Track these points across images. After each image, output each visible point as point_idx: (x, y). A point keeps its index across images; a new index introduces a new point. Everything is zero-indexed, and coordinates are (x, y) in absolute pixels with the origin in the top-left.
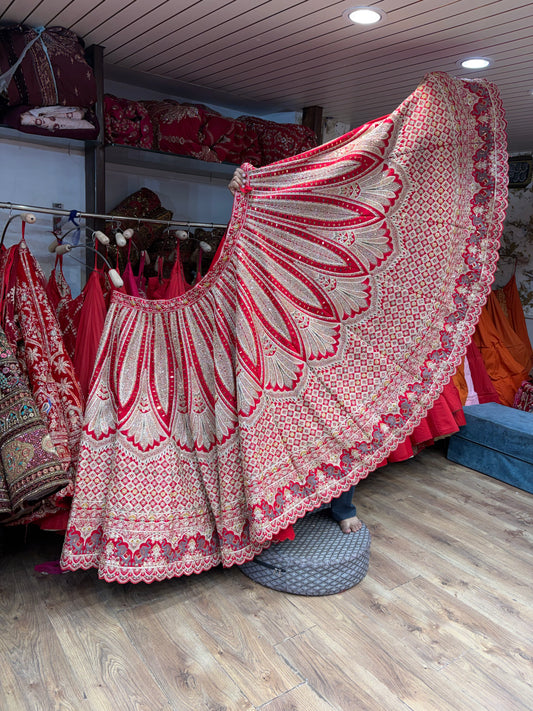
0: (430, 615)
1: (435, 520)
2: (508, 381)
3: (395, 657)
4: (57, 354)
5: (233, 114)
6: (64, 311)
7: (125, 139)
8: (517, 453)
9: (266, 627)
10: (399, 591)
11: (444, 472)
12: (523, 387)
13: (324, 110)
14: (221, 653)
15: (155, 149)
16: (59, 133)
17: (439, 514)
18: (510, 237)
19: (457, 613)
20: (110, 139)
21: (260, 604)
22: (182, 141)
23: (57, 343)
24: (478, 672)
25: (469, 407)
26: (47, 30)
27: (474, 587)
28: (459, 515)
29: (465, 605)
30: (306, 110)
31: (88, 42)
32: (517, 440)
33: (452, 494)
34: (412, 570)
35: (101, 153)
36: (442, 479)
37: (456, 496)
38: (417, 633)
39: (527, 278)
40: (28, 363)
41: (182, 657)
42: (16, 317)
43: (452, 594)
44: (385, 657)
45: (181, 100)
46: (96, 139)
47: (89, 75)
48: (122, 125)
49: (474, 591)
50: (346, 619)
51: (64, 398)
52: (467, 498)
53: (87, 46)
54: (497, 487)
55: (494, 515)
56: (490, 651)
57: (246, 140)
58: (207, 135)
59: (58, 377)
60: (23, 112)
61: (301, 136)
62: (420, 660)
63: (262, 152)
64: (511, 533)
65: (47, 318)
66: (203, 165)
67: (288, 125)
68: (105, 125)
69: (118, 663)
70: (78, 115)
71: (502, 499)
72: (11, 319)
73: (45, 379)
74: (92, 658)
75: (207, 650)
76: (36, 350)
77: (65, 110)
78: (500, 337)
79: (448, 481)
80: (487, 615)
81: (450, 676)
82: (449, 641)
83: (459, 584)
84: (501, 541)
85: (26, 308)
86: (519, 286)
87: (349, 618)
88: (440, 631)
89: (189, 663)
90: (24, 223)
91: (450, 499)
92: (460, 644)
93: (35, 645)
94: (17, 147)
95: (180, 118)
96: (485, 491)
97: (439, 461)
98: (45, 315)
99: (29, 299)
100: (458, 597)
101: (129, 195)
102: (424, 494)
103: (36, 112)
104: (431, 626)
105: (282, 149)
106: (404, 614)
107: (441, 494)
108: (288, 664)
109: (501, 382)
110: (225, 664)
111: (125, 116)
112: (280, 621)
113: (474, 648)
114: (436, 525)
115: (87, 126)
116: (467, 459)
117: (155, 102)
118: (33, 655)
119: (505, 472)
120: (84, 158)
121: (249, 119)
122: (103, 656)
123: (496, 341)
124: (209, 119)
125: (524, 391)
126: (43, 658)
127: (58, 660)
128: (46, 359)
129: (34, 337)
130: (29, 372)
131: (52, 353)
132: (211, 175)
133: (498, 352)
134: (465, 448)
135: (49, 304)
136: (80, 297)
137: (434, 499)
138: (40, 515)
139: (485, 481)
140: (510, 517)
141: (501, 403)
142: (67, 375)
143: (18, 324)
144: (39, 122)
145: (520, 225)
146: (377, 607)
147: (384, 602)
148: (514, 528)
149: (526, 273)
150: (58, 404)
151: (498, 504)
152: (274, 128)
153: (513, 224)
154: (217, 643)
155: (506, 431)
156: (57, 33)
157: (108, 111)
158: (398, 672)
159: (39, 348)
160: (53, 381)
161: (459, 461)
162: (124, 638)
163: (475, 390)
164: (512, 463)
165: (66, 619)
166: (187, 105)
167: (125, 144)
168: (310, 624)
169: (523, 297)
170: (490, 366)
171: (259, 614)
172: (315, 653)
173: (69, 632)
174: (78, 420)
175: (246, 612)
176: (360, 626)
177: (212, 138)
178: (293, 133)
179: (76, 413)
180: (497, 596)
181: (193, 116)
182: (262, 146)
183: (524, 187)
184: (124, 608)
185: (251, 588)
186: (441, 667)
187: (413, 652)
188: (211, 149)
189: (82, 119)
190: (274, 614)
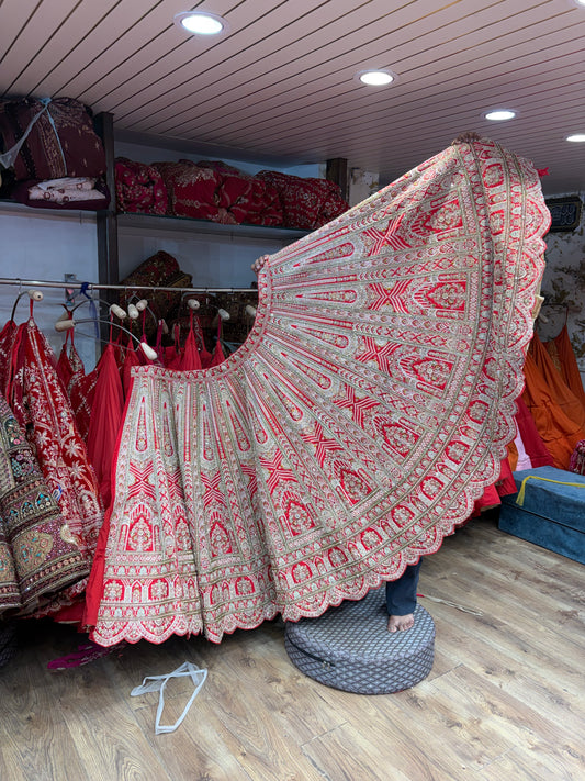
0: (473, 708)
1: (481, 600)
2: (563, 442)
3: (431, 756)
4: (68, 436)
5: (252, 169)
6: (76, 388)
7: (138, 205)
8: (573, 522)
9: (293, 725)
10: (439, 682)
11: (492, 545)
13: (348, 162)
14: (244, 755)
15: (170, 214)
16: (69, 205)
17: (485, 593)
18: (559, 284)
19: (502, 707)
20: (122, 206)
21: (288, 698)
22: (197, 204)
23: (67, 424)
24: (522, 772)
25: (520, 473)
26: (53, 101)
27: (521, 677)
28: (507, 594)
29: (511, 697)
30: (329, 162)
31: (97, 110)
32: (571, 509)
33: (501, 570)
34: (453, 657)
35: (113, 220)
36: (491, 553)
37: (504, 572)
38: (456, 729)
39: (580, 329)
40: (38, 447)
41: (202, 759)
42: (25, 399)
43: (497, 685)
44: (421, 756)
45: (196, 158)
46: (107, 208)
47: (97, 146)
48: (134, 191)
49: (520, 680)
50: (381, 715)
51: (77, 483)
52: (518, 574)
53: (95, 114)
55: (547, 593)
56: (536, 748)
57: (266, 198)
58: (223, 196)
59: (69, 461)
60: (31, 186)
61: (324, 191)
62: (457, 758)
63: (284, 209)
64: (565, 614)
65: (57, 399)
66: (221, 227)
67: (310, 180)
68: (116, 192)
69: (135, 766)
70: (88, 185)
71: (556, 575)
72: (20, 401)
73: (55, 464)
74: (108, 761)
75: (229, 751)
76: (45, 433)
77: (74, 182)
78: (553, 394)
79: (496, 556)
80: (533, 707)
81: (490, 777)
82: (490, 738)
83: (505, 673)
84: (553, 623)
85: (35, 390)
86: (571, 337)
87: (382, 712)
88: (481, 726)
89: (209, 766)
90: (32, 301)
91: (500, 576)
92: (503, 739)
93: (49, 747)
94: (27, 219)
95: (194, 179)
96: (537, 566)
97: (489, 532)
98: (54, 396)
99: (37, 380)
100: (503, 687)
101: (145, 259)
102: (472, 569)
103: (44, 186)
104: (472, 720)
105: (304, 206)
106: (444, 709)
107: (488, 571)
108: (313, 762)
109: (555, 444)
110: (248, 766)
111: (137, 182)
112: (309, 719)
113: (518, 744)
114: (481, 606)
115: (98, 196)
116: (520, 529)
117: (171, 164)
118: (46, 758)
119: (561, 543)
120: (96, 225)
121: (270, 174)
122: (119, 759)
123: (547, 399)
124: (225, 179)
126: (57, 760)
127: (73, 763)
128: (56, 443)
129: (43, 420)
130: (40, 457)
131: (63, 436)
132: (232, 234)
133: (549, 410)
134: (517, 517)
135: (59, 383)
136: (93, 373)
137: (480, 576)
138: (56, 608)
139: (539, 554)
140: (565, 595)
141: (555, 466)
142: (79, 458)
143: (27, 406)
144: (47, 196)
145: (569, 271)
146: (414, 700)
147: (421, 695)
148: (568, 608)
149: (578, 323)
150: (69, 490)
151: (552, 580)
152: (293, 184)
153: (562, 270)
154: (240, 743)
155: (560, 499)
156: (64, 103)
157: (119, 178)
158: (433, 773)
159: (48, 432)
160: (64, 465)
161: (512, 531)
162: (142, 738)
163: (527, 453)
164: (568, 534)
165: (81, 718)
166: (202, 165)
167: (138, 211)
168: (340, 721)
169: (576, 349)
170: (542, 427)
171: (286, 710)
172: (345, 753)
173: (84, 733)
174: (93, 505)
175: (272, 708)
176: (395, 722)
177: (229, 200)
178: (317, 189)
179: (90, 497)
180: (546, 685)
181: (208, 178)
182: (283, 203)
183: (571, 230)
184: (142, 706)
185: (278, 681)
186: (481, 766)
187: (451, 751)
188: (228, 211)
189: (93, 189)
190: (302, 710)
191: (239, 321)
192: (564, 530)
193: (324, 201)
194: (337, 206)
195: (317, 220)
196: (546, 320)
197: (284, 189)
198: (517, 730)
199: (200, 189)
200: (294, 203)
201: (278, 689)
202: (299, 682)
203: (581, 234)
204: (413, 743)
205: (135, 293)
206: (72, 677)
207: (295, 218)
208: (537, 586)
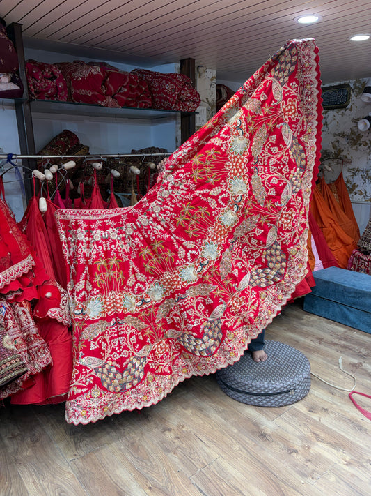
0: (303, 438)
2: (343, 250)
3: (280, 476)
5: (127, 68)
7: (46, 94)
8: (353, 304)
9: (183, 462)
10: (278, 421)
11: (302, 321)
12: (354, 255)
13: (196, 61)
14: (150, 488)
15: (70, 101)
18: (337, 145)
19: (322, 435)
20: (33, 95)
21: (177, 442)
22: (90, 93)
24: (342, 482)
25: (317, 272)
27: (332, 412)
28: (315, 354)
29: (329, 428)
30: (182, 62)
31: (8, 21)
32: (352, 295)
33: (310, 337)
35: (28, 107)
36: (302, 327)
37: (312, 339)
38: (294, 454)
39: (351, 174)
41: (121, 494)
43: (317, 419)
44: (273, 478)
45: (87, 60)
46: (22, 96)
47: (10, 48)
48: (42, 84)
49: (332, 415)
50: (242, 449)
52: (321, 340)
53: (7, 24)
54: (341, 329)
55: (341, 352)
56: (349, 464)
57: (139, 89)
58: (108, 87)
61: (180, 82)
62: (298, 476)
63: (152, 96)
64: (354, 365)
66: (109, 110)
67: (170, 75)
68: (28, 84)
70: (6, 79)
71: (345, 339)
75: (140, 487)
78: (335, 219)
79: (306, 328)
80: (343, 434)
81: (322, 489)
82: (317, 459)
83: (321, 411)
86: (345, 180)
87: (243, 447)
88: (311, 451)
91: (309, 342)
92: (326, 460)
95: (87, 74)
96: (332, 333)
97: (298, 312)
100: (322, 421)
101: (54, 136)
102: (291, 338)
104: (304, 447)
105: (167, 94)
106: (284, 440)
107: (301, 339)
108: (201, 492)
109: (338, 252)
111: (43, 76)
112: (193, 456)
113: (337, 462)
115: (14, 87)
116: (318, 310)
117: (67, 64)
119: (346, 318)
120: (15, 111)
121: (140, 72)
123: (332, 222)
124: (109, 74)
125: (355, 257)
132: (116, 116)
133: (334, 229)
134: (316, 302)
136: (23, 220)
137: (297, 343)
139: (332, 326)
140: (352, 352)
141: (339, 267)
145: (343, 135)
146: (263, 436)
147: (268, 431)
148: (356, 361)
149: (349, 170)
150: (10, 308)
152: (160, 77)
153: (339, 135)
154: (147, 480)
155: (345, 289)
157: (29, 74)
158: (283, 489)
161: (313, 311)
162: (76, 483)
163: (320, 259)
164: (350, 311)
165: (31, 470)
166: (91, 64)
167: (46, 99)
168: (215, 456)
169: (348, 187)
170: (329, 240)
171: (177, 451)
172: (221, 480)
173: (34, 482)
174: (27, 318)
175: (167, 450)
176: (252, 453)
177: (113, 90)
178: (174, 81)
179: (24, 312)
180: (349, 417)
181: (96, 73)
182: (152, 92)
183: (344, 107)
184: (75, 457)
185: (170, 430)
186: (315, 481)
187: (293, 472)
188: (113, 98)
189: (9, 82)
190: (188, 451)
191: (125, 178)
192: (348, 309)
193: (180, 90)
194: (190, 93)
195: (176, 104)
196: (330, 169)
197: (151, 82)
198: (335, 451)
199: (91, 82)
200: (159, 92)
201: (170, 436)
202: (184, 429)
203: (351, 110)
204: (266, 468)
205: (48, 161)
206: (23, 439)
207: (161, 102)
208: (334, 347)
